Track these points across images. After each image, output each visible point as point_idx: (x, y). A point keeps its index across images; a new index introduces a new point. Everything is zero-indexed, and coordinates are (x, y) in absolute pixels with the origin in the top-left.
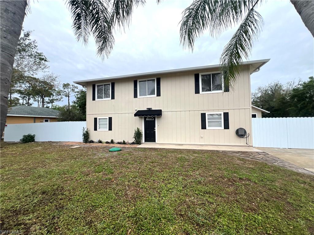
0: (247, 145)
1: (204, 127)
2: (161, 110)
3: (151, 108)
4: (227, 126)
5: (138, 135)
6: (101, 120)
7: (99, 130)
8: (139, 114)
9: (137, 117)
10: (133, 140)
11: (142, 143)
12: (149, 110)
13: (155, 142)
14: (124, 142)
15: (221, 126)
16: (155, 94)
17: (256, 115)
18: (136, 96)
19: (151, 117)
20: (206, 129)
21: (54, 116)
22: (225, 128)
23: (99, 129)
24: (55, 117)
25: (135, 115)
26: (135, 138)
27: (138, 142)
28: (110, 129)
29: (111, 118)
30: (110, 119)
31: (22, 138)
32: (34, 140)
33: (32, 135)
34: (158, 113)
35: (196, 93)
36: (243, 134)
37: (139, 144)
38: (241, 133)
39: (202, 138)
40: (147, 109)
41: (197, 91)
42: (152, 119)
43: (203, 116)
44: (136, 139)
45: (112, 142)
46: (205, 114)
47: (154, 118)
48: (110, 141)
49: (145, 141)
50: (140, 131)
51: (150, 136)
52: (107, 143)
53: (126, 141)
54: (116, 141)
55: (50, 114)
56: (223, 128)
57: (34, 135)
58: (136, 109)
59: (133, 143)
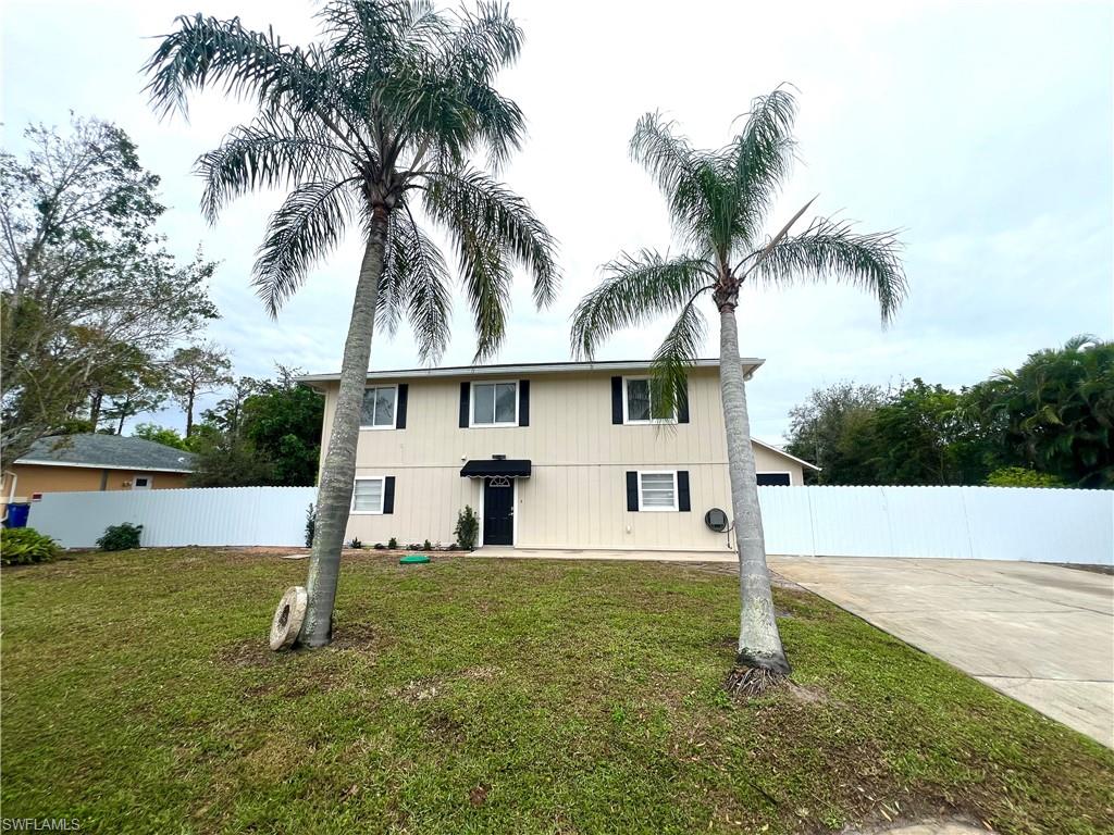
0: (729, 550)
1: (633, 506)
2: (530, 462)
3: (504, 456)
4: (685, 505)
5: (467, 526)
6: (360, 485)
7: (355, 512)
8: (472, 470)
9: (467, 479)
10: (454, 540)
11: (477, 548)
12: (499, 462)
13: (512, 544)
14: (427, 544)
15: (673, 505)
16: (514, 421)
17: (788, 475)
18: (464, 423)
19: (502, 480)
20: (637, 510)
21: (168, 467)
22: (681, 509)
23: (355, 509)
24: (174, 470)
25: (463, 473)
26: (459, 533)
27: (466, 543)
28: (388, 509)
29: (394, 478)
30: (390, 482)
31: (103, 535)
32: (137, 542)
33: (134, 526)
34: (522, 469)
35: (614, 423)
36: (721, 522)
37: (468, 549)
38: (715, 522)
39: (629, 532)
40: (494, 456)
41: (617, 419)
42: (506, 483)
43: (631, 477)
44: (460, 537)
45: (393, 545)
46: (636, 473)
47: (512, 482)
48: (386, 543)
49: (485, 543)
50: (473, 516)
51: (500, 529)
52: (378, 547)
53: (433, 544)
54: (403, 542)
55: (155, 459)
56: (676, 507)
57: (141, 527)
58: (463, 457)
59: (453, 548)
